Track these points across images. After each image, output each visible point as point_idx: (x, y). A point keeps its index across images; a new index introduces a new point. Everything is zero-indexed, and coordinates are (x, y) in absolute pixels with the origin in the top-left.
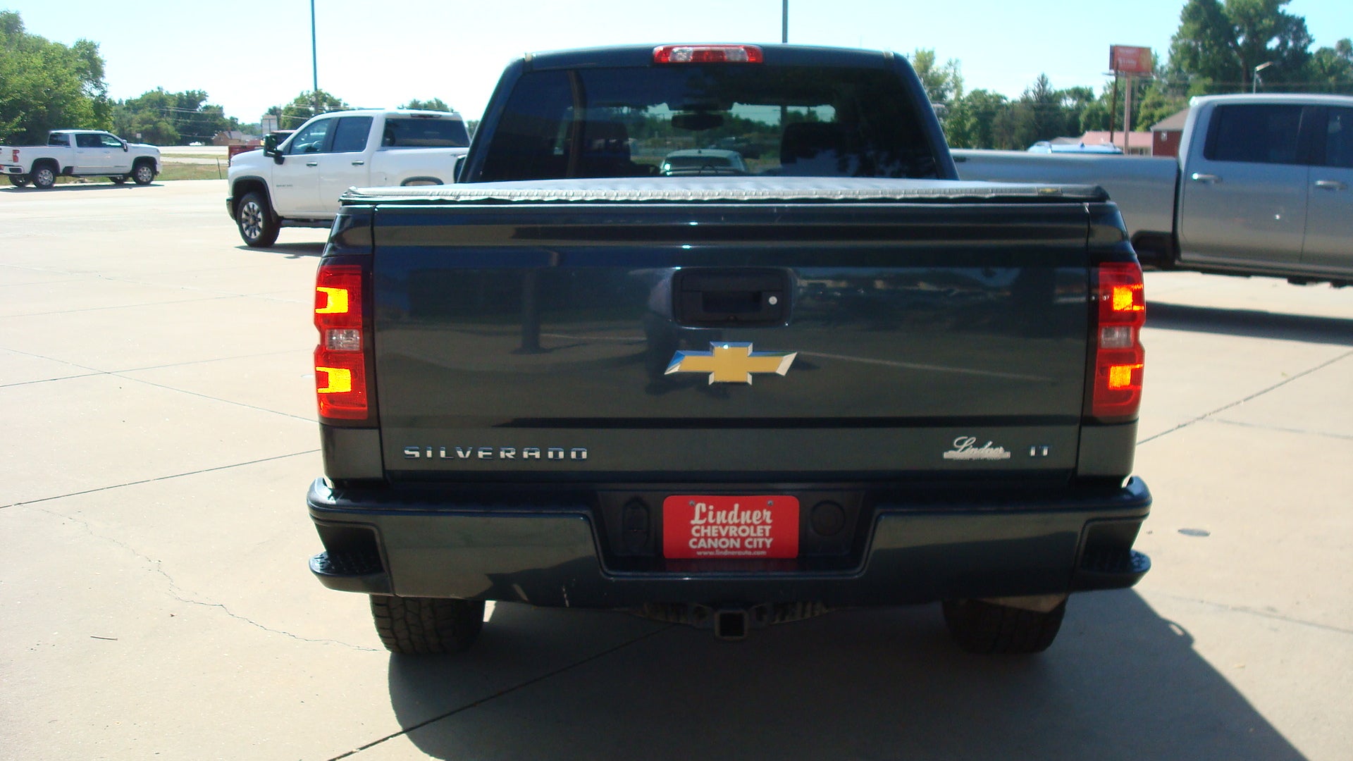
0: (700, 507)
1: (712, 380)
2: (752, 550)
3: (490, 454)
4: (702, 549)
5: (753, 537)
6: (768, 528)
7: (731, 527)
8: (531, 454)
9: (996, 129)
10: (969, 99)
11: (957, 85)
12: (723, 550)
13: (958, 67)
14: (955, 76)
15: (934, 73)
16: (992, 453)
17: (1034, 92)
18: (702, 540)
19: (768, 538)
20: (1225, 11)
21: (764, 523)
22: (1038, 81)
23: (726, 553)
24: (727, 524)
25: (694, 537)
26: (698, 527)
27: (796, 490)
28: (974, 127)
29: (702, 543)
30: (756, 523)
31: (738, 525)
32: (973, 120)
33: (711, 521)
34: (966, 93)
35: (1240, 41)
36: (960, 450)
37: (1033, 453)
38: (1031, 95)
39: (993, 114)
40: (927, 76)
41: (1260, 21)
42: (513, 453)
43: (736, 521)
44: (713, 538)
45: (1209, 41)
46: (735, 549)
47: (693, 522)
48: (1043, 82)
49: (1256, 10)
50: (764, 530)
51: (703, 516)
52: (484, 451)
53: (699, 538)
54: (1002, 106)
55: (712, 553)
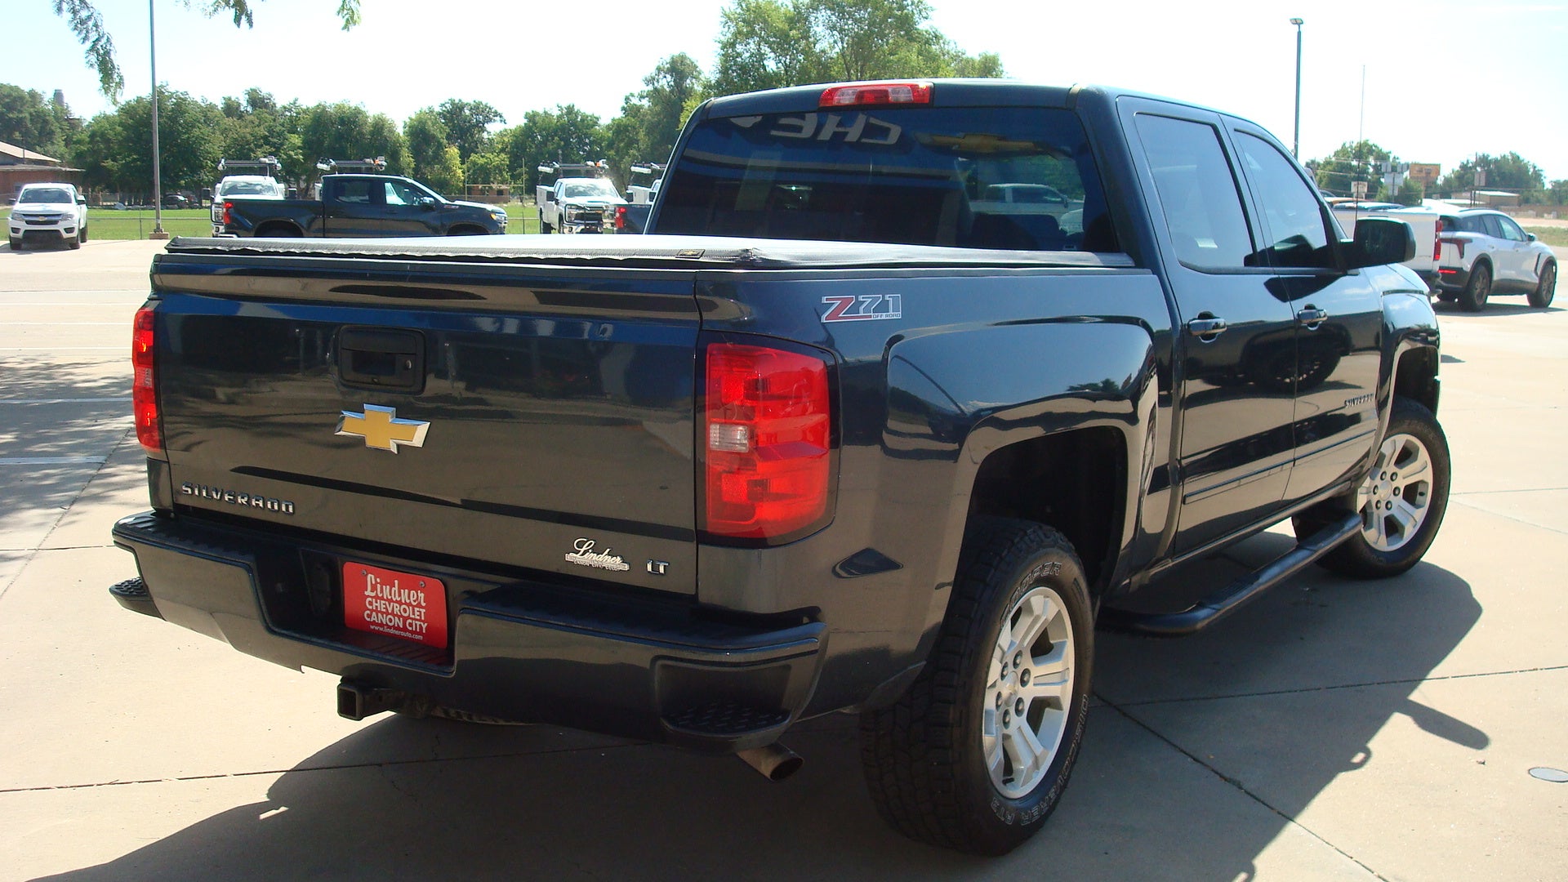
0: (371, 578)
1: (368, 444)
2: (412, 632)
3: (232, 498)
4: (374, 623)
5: (412, 619)
6: (423, 611)
7: (395, 605)
8: (257, 503)
12: (390, 627)
16: (611, 562)
18: (374, 613)
19: (424, 622)
21: (419, 605)
23: (391, 631)
24: (392, 600)
25: (368, 609)
26: (370, 599)
27: (443, 575)
29: (374, 618)
30: (413, 603)
31: (400, 603)
33: (379, 594)
36: (581, 553)
37: (649, 568)
42: (246, 500)
43: (398, 598)
44: (382, 613)
46: (398, 628)
47: (366, 593)
50: (420, 613)
51: (373, 588)
52: (229, 495)
53: (372, 611)
55: (381, 629)
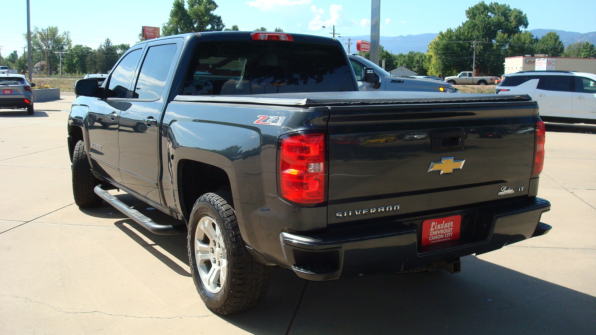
0: (433, 223)
1: (442, 172)
2: (447, 238)
3: (367, 212)
4: (433, 240)
5: (447, 233)
6: (452, 229)
7: (441, 230)
8: (381, 210)
9: (88, 63)
10: (74, 49)
11: (69, 43)
12: (438, 239)
13: (69, 35)
14: (67, 39)
15: (58, 37)
16: (510, 191)
17: (104, 46)
18: (433, 237)
19: (451, 233)
20: (189, 13)
21: (451, 227)
22: (106, 42)
23: (439, 241)
24: (440, 229)
25: (431, 236)
26: (432, 232)
27: (460, 213)
28: (77, 62)
29: (433, 238)
30: (448, 227)
31: (444, 229)
32: (77, 59)
33: (436, 229)
34: (73, 46)
35: (195, 26)
36: (503, 191)
37: (519, 190)
38: (103, 47)
39: (86, 56)
40: (55, 39)
41: (204, 18)
42: (375, 210)
43: (443, 227)
44: (436, 235)
45: (183, 26)
46: (442, 239)
47: (431, 230)
48: (108, 42)
49: (202, 13)
50: (450, 230)
51: (434, 227)
52: (365, 211)
53: (432, 236)
54: (90, 52)
55: (435, 241)
